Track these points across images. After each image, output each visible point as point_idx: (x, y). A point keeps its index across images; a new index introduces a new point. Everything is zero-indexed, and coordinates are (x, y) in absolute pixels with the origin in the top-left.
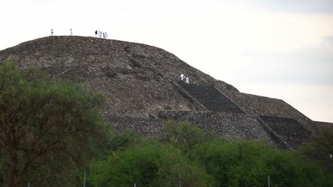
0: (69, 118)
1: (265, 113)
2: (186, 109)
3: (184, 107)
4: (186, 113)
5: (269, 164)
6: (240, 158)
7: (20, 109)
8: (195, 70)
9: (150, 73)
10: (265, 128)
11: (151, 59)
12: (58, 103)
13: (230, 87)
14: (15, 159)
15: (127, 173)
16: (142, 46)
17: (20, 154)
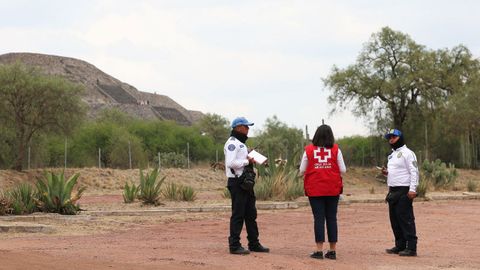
0: (60, 102)
1: (156, 105)
2: (102, 102)
3: (101, 101)
4: (103, 105)
5: (177, 137)
6: (157, 132)
7: (27, 95)
8: (108, 76)
9: (78, 78)
10: (157, 115)
11: (78, 68)
12: (52, 91)
13: (131, 87)
14: (23, 130)
15: (86, 141)
16: (72, 59)
17: (26, 127)
